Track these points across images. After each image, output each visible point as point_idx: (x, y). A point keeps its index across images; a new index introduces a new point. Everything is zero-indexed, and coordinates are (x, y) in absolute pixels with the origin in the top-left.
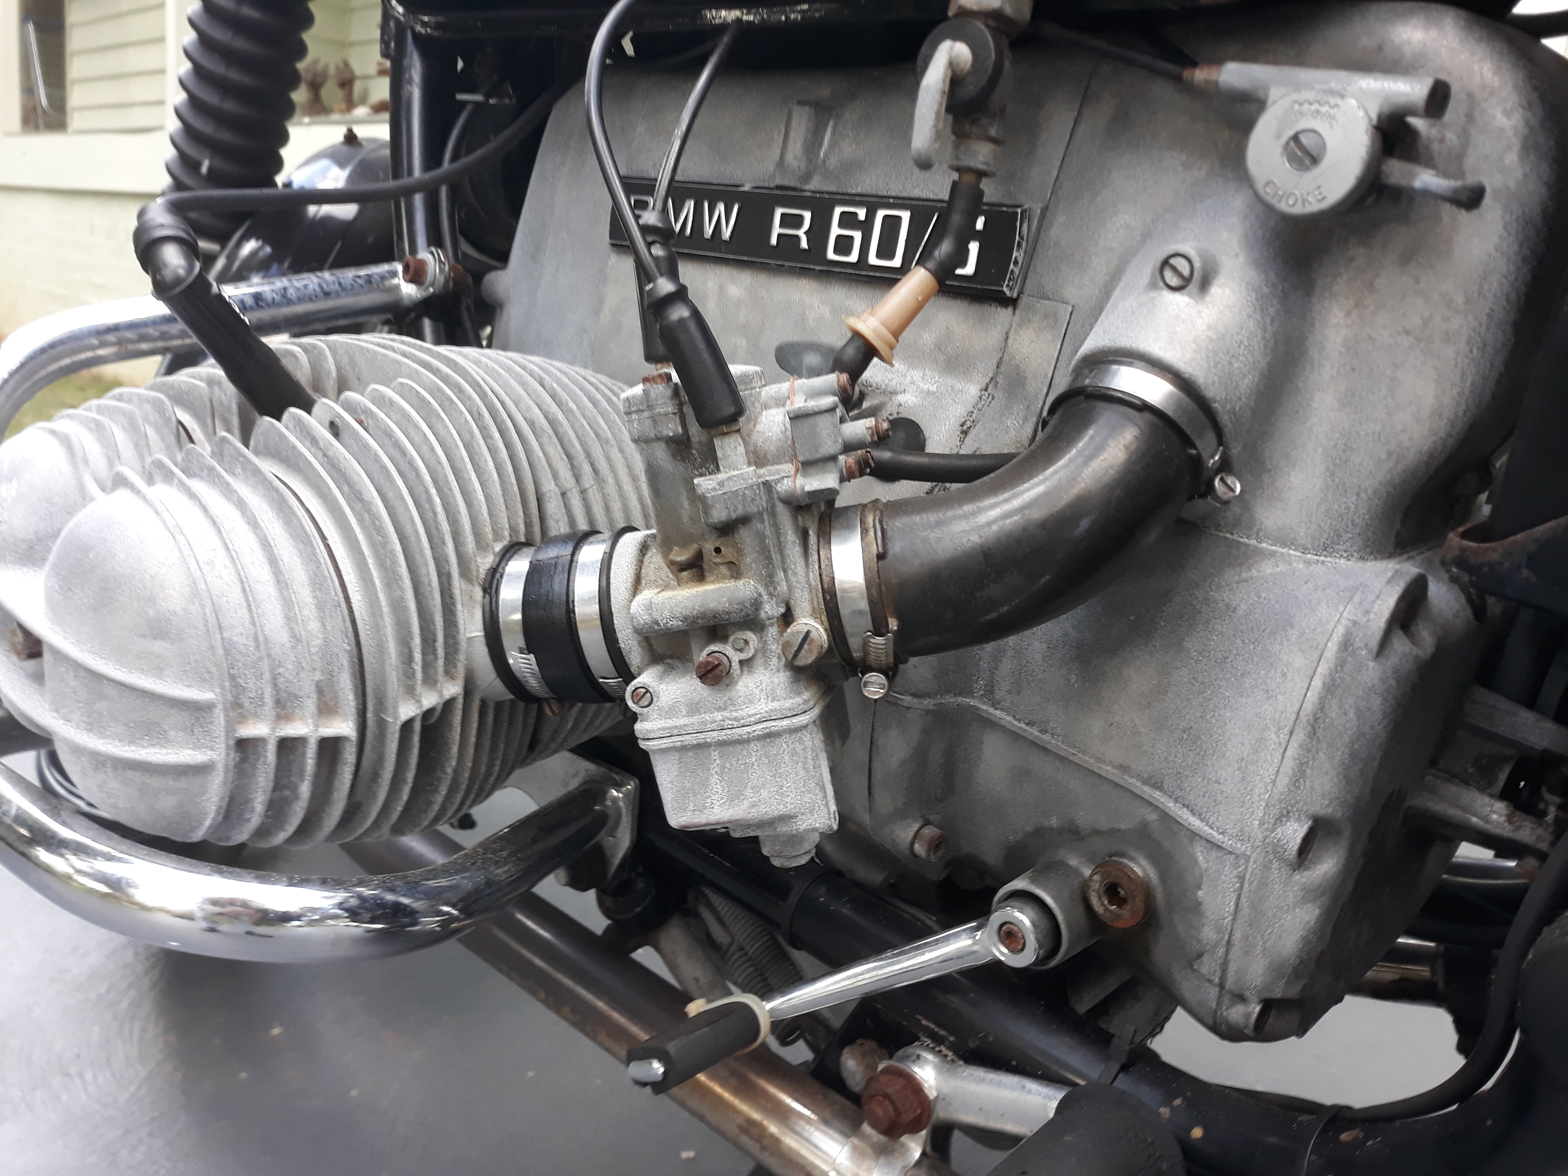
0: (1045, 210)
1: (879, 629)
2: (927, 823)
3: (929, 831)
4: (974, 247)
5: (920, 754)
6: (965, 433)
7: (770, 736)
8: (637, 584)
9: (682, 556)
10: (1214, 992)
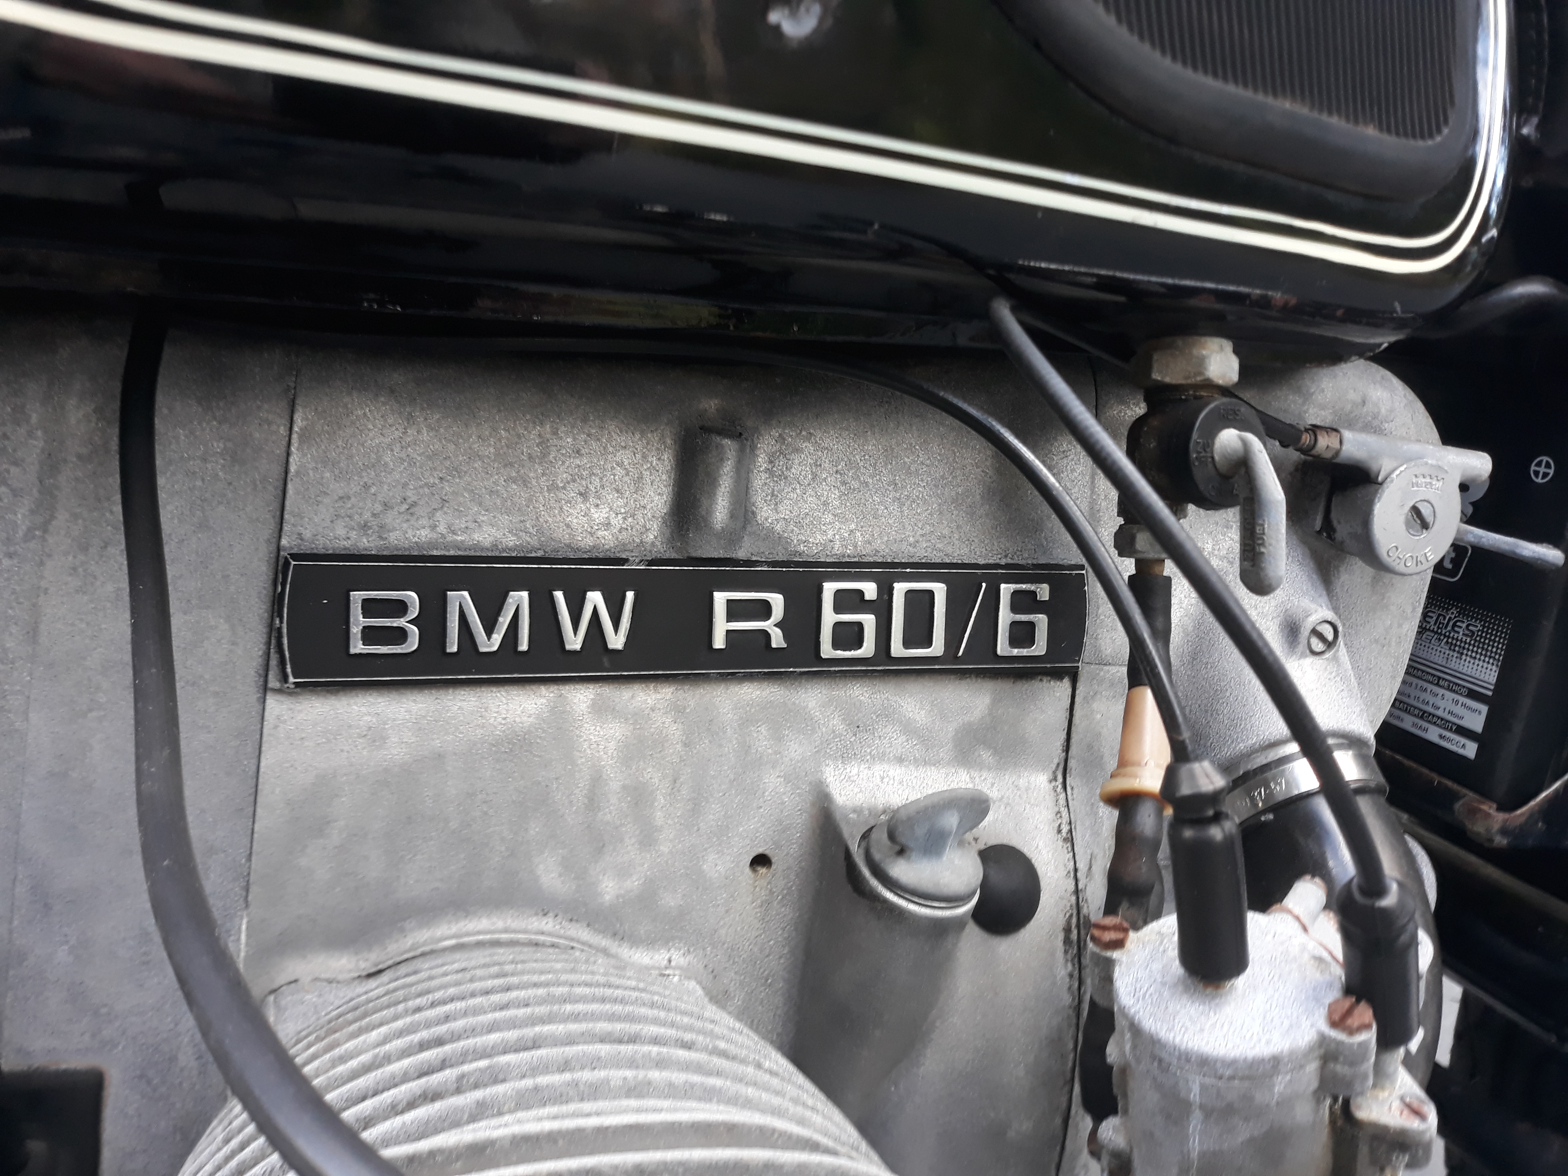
6: (1070, 839)
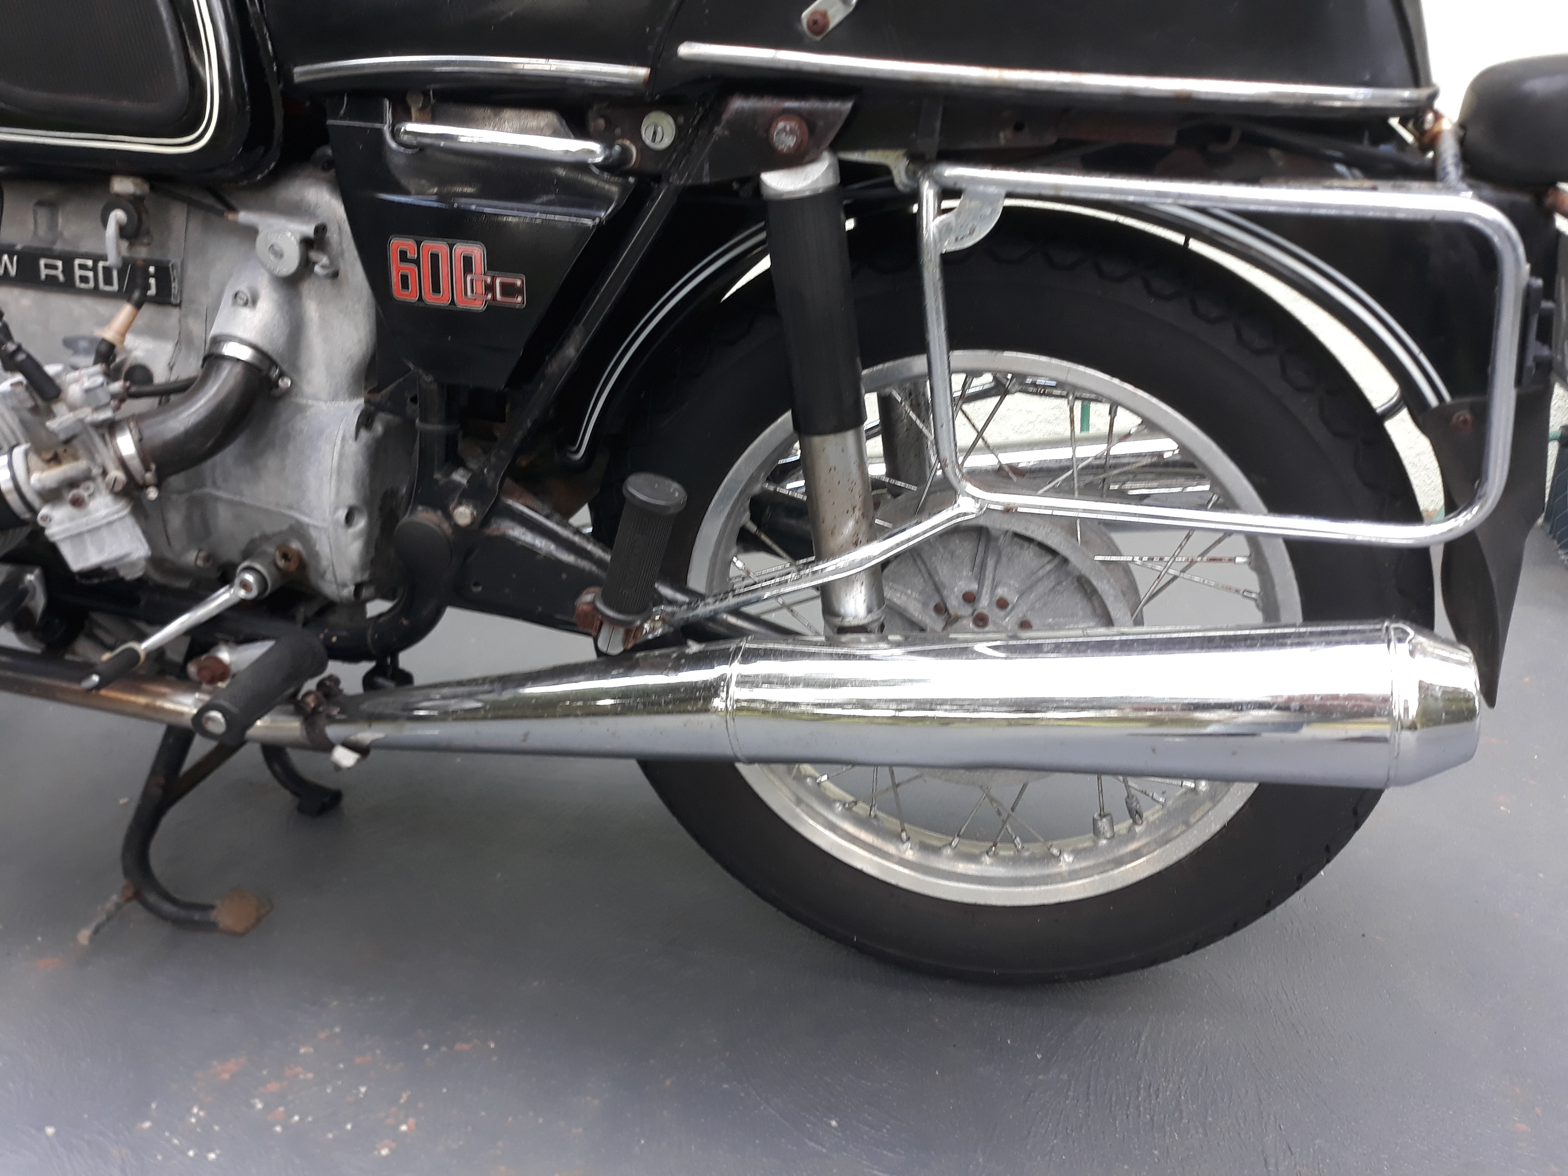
0: (182, 264)
1: (147, 469)
2: (200, 551)
3: (202, 554)
4: (152, 281)
5: (188, 519)
6: (171, 370)
7: (110, 524)
8: (29, 472)
9: (49, 456)
10: (334, 587)
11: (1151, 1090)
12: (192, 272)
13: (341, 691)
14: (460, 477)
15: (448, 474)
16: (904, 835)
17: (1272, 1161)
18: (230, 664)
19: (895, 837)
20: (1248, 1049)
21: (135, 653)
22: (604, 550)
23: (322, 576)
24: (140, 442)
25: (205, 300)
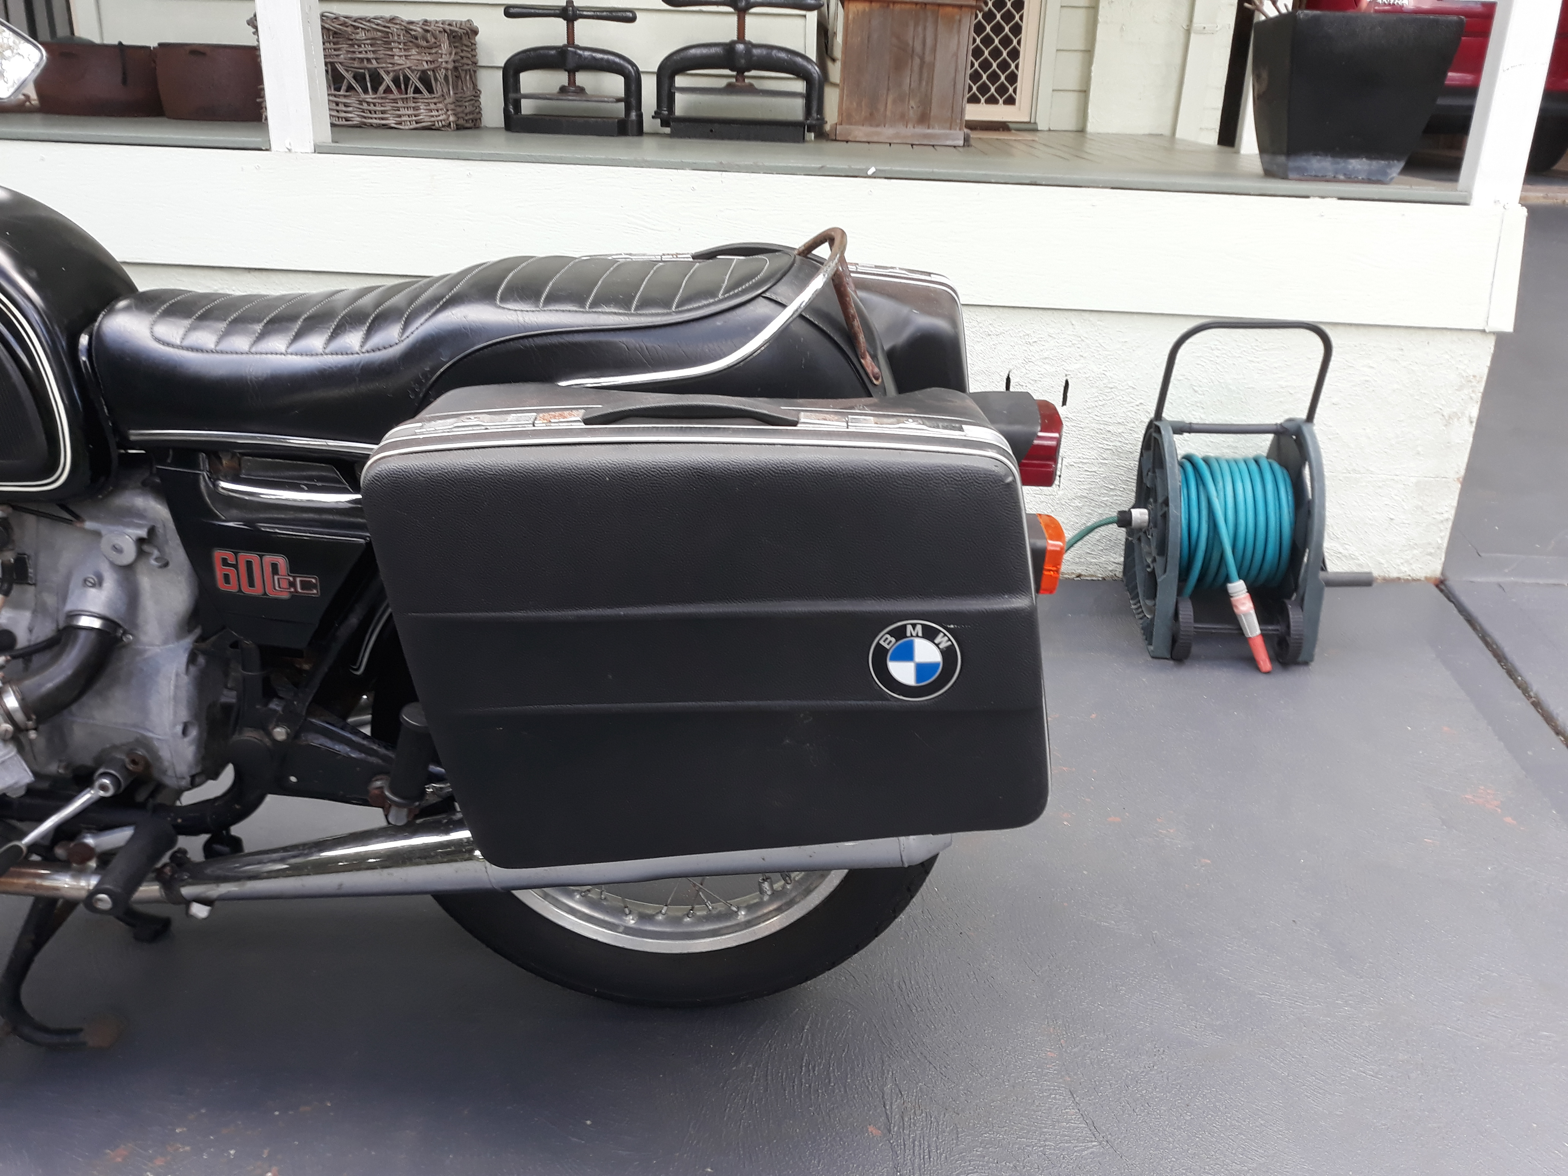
0: (36, 555)
2: (60, 762)
3: (63, 764)
5: (51, 740)
7: (3, 763)
10: (172, 777)
11: (810, 1066)
12: (44, 559)
13: (189, 859)
14: (275, 705)
15: (266, 705)
16: (627, 911)
17: (888, 1103)
18: (96, 846)
19: (620, 912)
20: (877, 1027)
21: (19, 848)
22: (386, 748)
23: (164, 772)
24: (23, 701)
25: (56, 578)
